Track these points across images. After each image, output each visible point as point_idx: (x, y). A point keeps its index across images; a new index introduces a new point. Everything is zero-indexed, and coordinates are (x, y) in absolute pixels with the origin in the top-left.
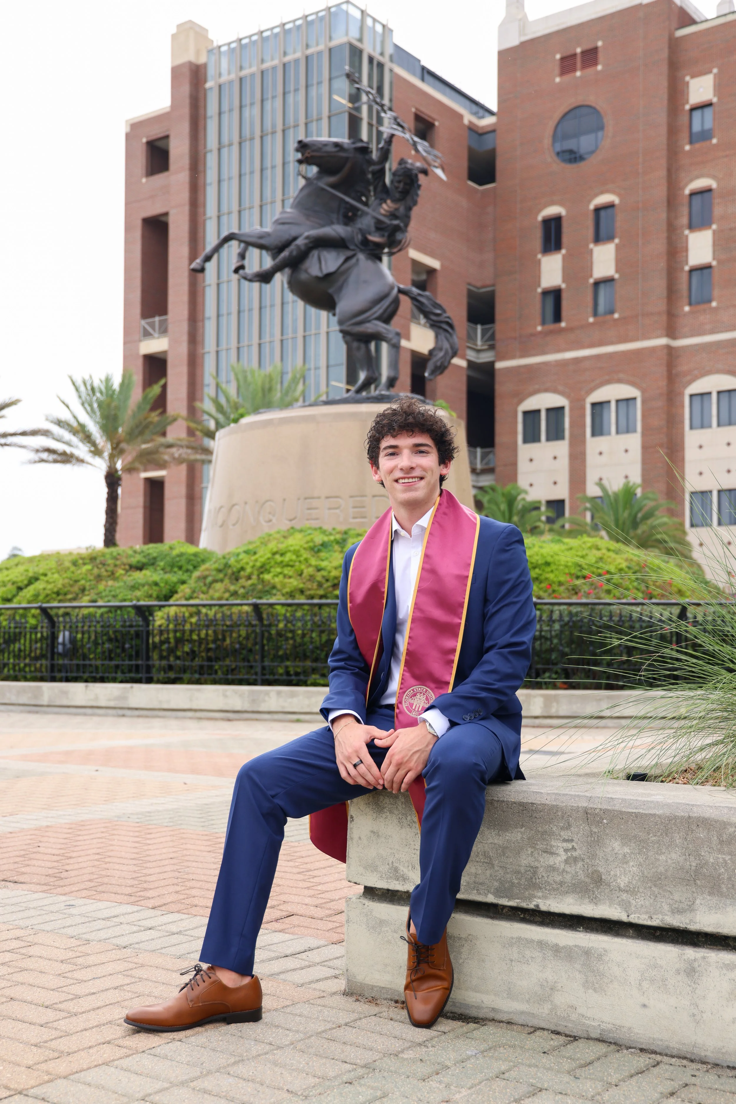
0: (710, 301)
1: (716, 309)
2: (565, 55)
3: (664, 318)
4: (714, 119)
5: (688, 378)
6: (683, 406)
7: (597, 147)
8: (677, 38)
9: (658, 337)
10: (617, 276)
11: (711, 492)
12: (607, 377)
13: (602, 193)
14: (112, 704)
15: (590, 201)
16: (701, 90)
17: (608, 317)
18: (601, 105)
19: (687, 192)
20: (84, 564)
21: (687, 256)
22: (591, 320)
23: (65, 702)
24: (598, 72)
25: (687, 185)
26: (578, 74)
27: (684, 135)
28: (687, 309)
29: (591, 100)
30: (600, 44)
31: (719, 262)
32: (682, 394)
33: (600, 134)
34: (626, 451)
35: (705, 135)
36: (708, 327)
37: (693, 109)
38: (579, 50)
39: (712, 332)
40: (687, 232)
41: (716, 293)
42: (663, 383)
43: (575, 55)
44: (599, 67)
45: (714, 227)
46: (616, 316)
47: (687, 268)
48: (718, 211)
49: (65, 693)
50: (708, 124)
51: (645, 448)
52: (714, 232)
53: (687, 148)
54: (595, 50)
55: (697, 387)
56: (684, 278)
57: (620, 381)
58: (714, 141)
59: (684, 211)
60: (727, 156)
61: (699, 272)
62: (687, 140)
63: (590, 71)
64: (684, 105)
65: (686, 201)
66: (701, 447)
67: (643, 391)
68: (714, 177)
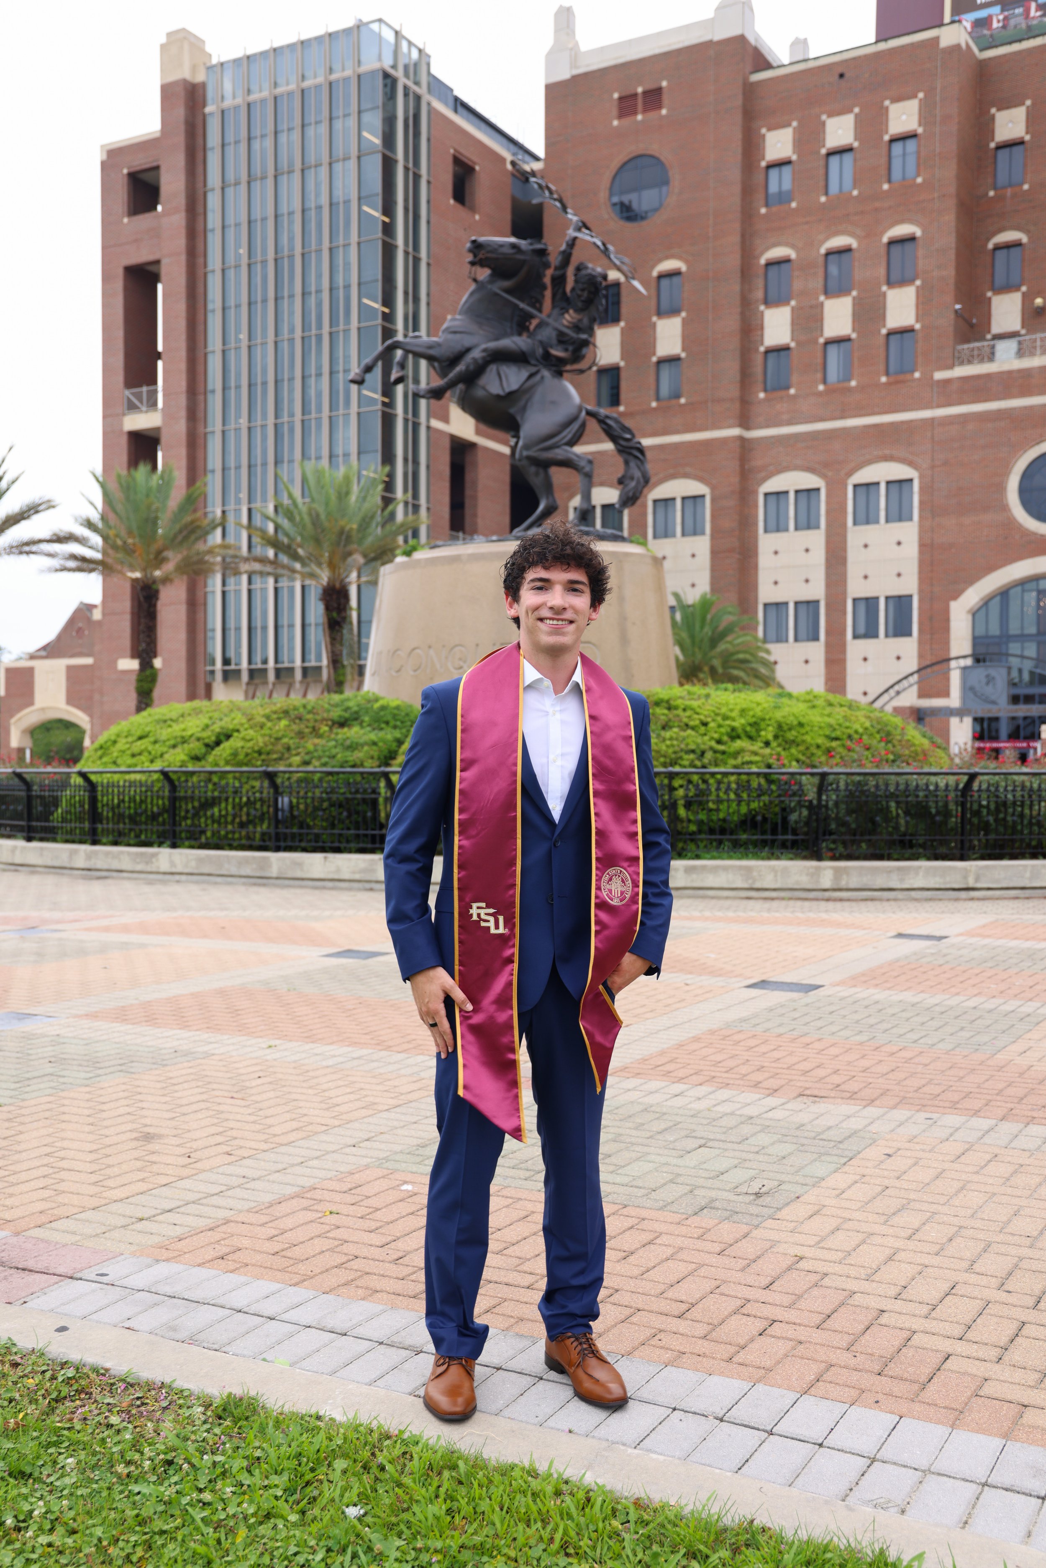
0: (788, 388)
1: (794, 397)
2: (624, 94)
3: (737, 405)
4: (794, 180)
5: (763, 474)
6: (756, 506)
7: (661, 205)
8: (752, 84)
9: (729, 427)
10: (683, 355)
11: (786, 604)
12: (671, 471)
13: (667, 258)
14: (357, 877)
15: (653, 267)
16: (779, 145)
17: (674, 402)
18: (665, 155)
19: (763, 261)
20: (279, 719)
21: (762, 336)
22: (654, 404)
23: (299, 874)
24: (662, 117)
25: (762, 253)
26: (640, 117)
27: (760, 196)
28: (762, 395)
29: (654, 149)
30: (664, 84)
31: (798, 343)
32: (756, 492)
33: (664, 189)
34: (693, 556)
35: (783, 198)
36: (785, 417)
37: (770, 166)
38: (640, 90)
39: (790, 423)
40: (762, 308)
41: (795, 378)
42: (735, 479)
43: (635, 95)
44: (664, 112)
45: (793, 303)
46: (683, 401)
47: (762, 349)
48: (797, 285)
49: (300, 865)
50: (787, 185)
51: (715, 553)
52: (793, 309)
53: (763, 211)
54: (659, 90)
55: (773, 484)
56: (759, 360)
57: (686, 476)
58: (794, 205)
59: (760, 283)
60: (807, 223)
61: (775, 354)
62: (762, 202)
63: (652, 115)
64: (759, 161)
65: (761, 272)
66: (776, 553)
67: (713, 489)
68: (793, 246)
